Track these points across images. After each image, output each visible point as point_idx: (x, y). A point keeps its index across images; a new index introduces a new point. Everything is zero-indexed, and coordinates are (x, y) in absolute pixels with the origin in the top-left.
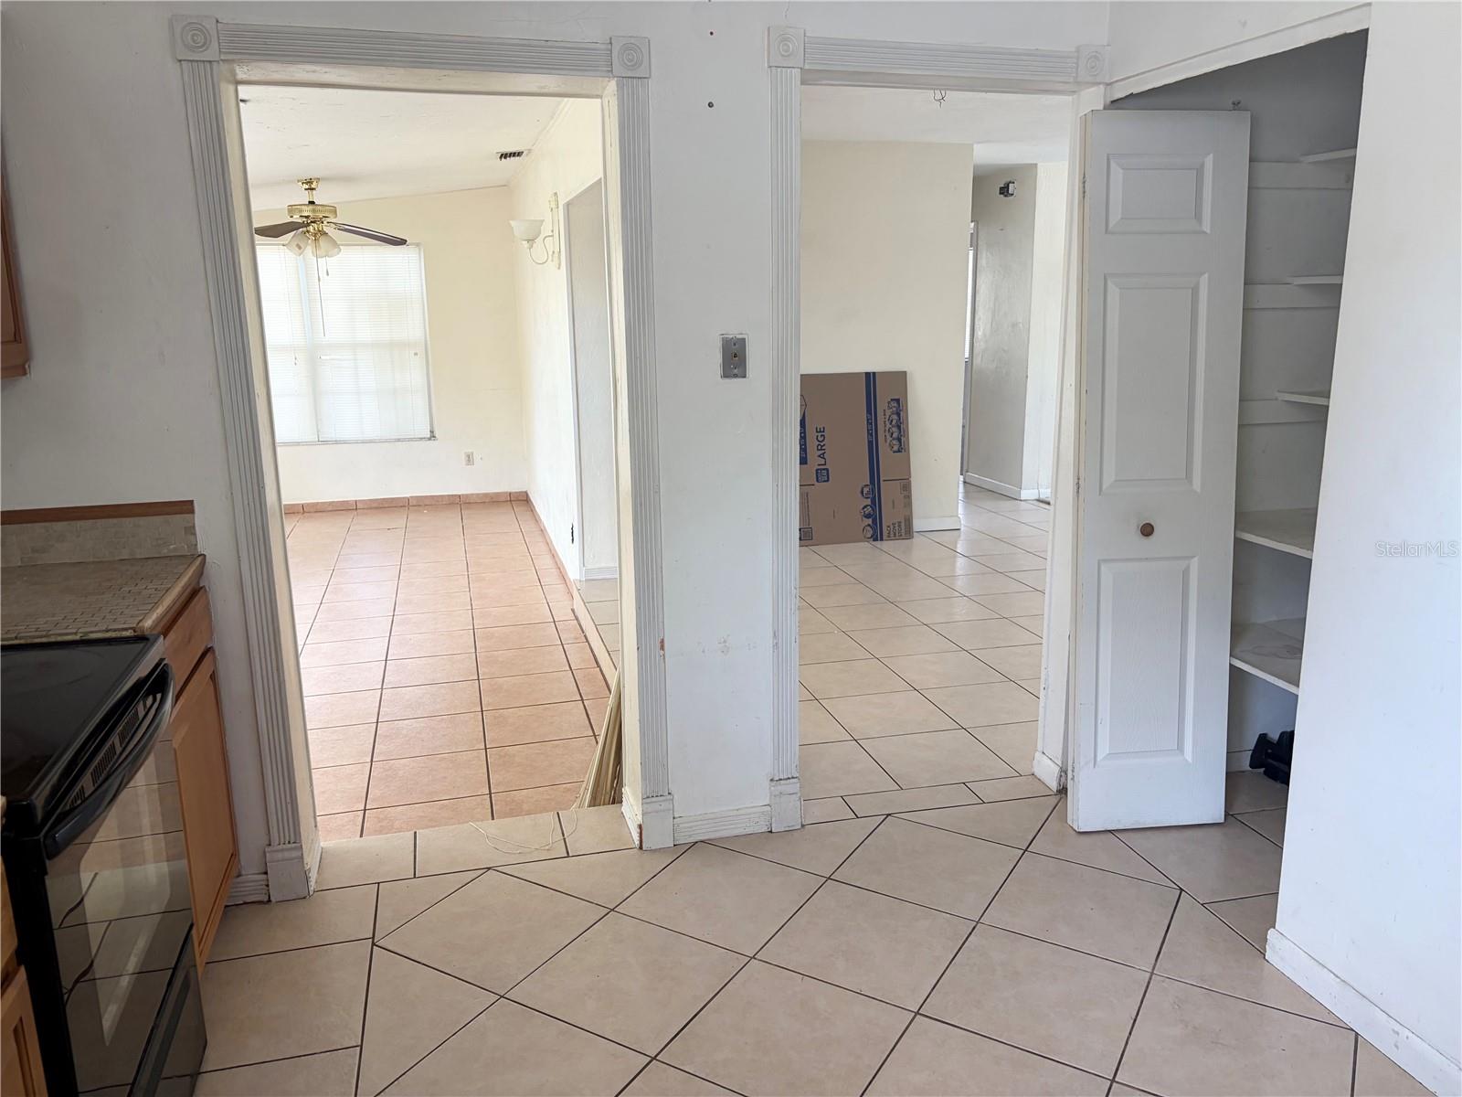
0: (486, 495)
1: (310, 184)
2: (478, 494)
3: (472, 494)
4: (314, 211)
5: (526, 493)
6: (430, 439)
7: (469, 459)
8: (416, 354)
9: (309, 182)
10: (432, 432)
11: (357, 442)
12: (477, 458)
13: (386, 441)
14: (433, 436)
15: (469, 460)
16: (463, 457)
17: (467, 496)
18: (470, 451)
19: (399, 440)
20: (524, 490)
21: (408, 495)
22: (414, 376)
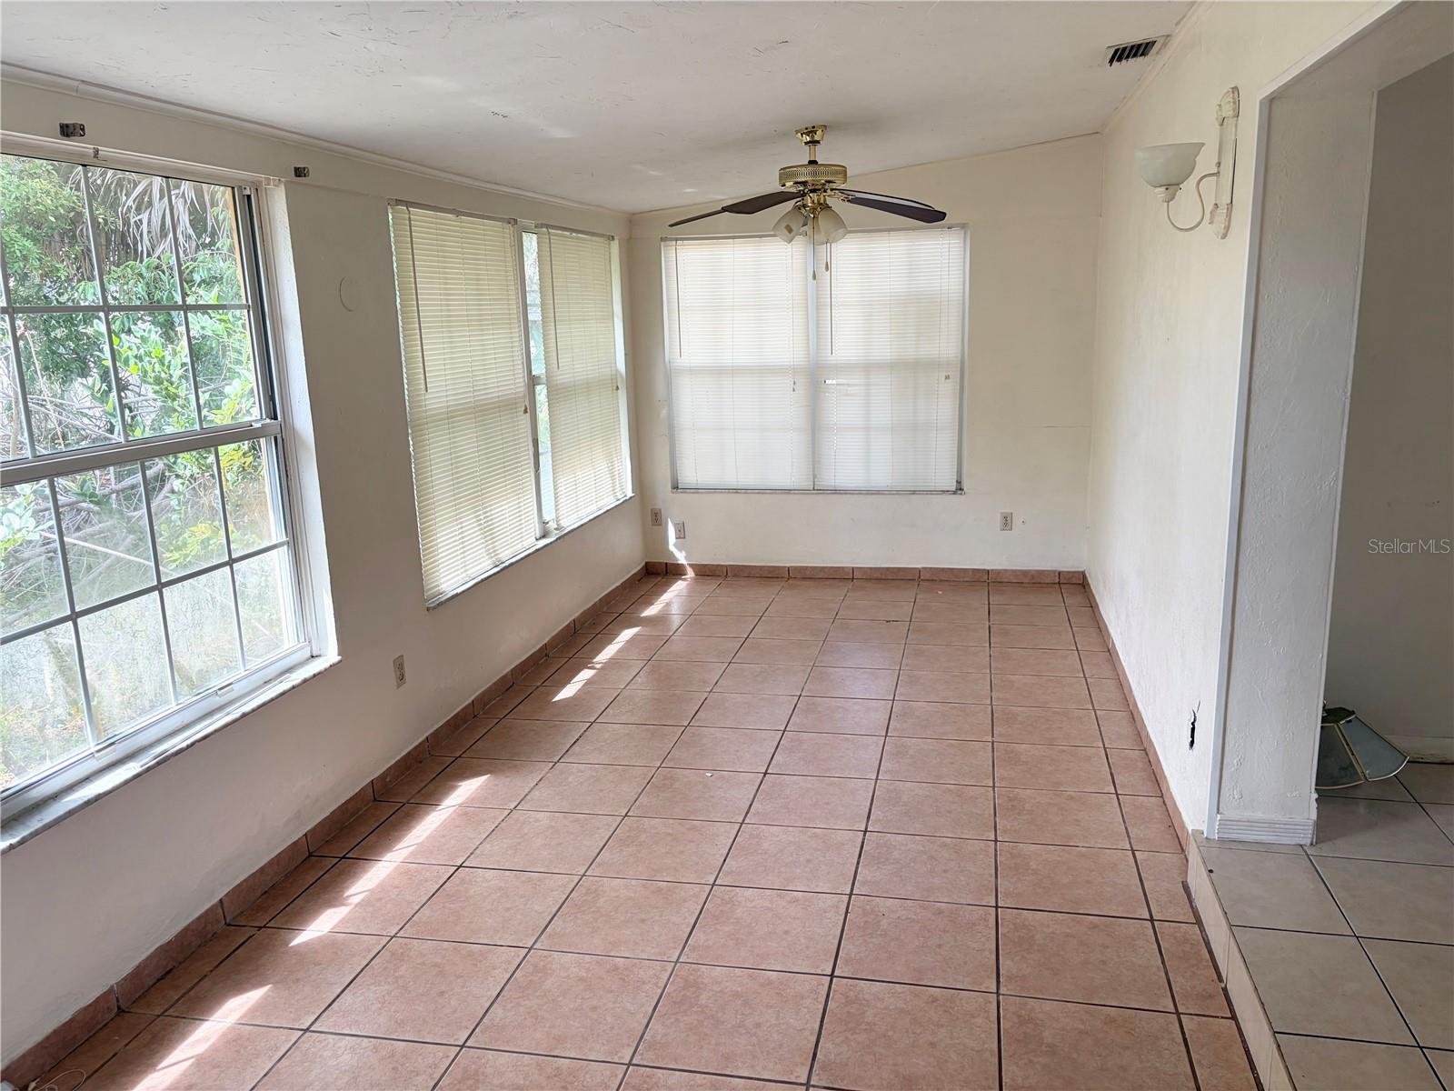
0: (1025, 573)
1: (812, 135)
2: (1014, 571)
3: (1006, 570)
4: (814, 174)
5: (1083, 574)
6: (955, 493)
7: (1007, 522)
8: (947, 377)
9: (811, 131)
10: (959, 482)
11: (860, 492)
12: (1017, 521)
13: (898, 492)
14: (959, 489)
15: (1006, 524)
16: (998, 520)
17: (998, 572)
18: (1010, 511)
19: (914, 492)
20: (1082, 570)
21: (919, 566)
22: (943, 408)
